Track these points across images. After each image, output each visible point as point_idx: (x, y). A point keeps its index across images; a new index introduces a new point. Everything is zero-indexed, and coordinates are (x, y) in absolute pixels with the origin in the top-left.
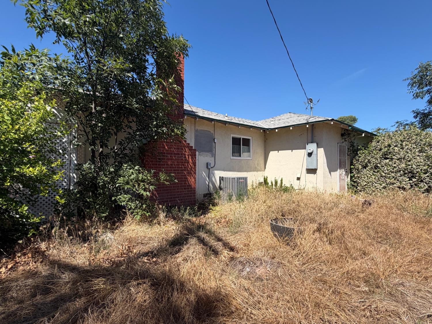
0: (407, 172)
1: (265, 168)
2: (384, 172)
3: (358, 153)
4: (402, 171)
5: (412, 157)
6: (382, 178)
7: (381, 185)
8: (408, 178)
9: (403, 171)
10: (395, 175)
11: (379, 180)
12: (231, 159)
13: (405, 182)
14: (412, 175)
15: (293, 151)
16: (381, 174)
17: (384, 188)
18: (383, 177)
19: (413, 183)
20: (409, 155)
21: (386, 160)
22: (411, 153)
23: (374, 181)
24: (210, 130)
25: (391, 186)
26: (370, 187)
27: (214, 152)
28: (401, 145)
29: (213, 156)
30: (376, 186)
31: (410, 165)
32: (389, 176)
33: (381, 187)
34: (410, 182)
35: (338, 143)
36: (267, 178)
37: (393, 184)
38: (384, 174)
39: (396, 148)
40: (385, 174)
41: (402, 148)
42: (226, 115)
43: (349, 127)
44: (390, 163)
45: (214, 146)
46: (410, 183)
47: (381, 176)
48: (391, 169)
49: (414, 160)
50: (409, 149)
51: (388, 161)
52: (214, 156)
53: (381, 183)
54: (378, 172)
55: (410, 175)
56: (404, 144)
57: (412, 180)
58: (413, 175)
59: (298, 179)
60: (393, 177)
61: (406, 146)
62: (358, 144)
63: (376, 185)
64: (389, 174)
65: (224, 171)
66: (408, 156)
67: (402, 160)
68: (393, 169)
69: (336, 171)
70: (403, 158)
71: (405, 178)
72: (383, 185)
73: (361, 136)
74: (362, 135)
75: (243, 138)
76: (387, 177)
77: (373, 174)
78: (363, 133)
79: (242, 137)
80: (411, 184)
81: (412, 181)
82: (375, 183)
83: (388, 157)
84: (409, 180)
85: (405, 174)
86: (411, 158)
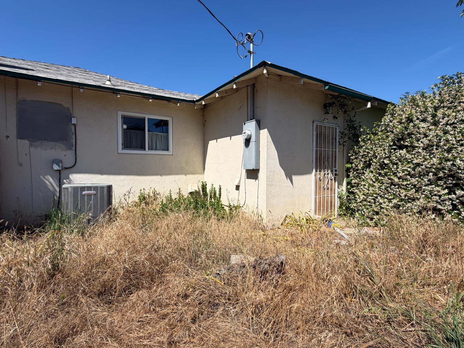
0: (441, 174)
1: (204, 169)
2: (397, 176)
3: (360, 139)
4: (431, 174)
5: (455, 142)
6: (393, 187)
7: (390, 201)
8: (447, 188)
9: (435, 174)
10: (418, 182)
11: (387, 190)
12: (118, 153)
13: (440, 196)
14: (454, 182)
15: (232, 137)
16: (391, 179)
17: (397, 207)
18: (395, 185)
19: (457, 199)
20: (450, 138)
21: (401, 151)
22: (455, 134)
23: (378, 192)
24: (60, 103)
25: (409, 205)
26: (370, 205)
27: (74, 140)
28: (434, 116)
29: (70, 148)
30: (381, 204)
31: (449, 160)
32: (405, 183)
33: (390, 205)
34: (450, 197)
35: (313, 122)
36: (206, 185)
37: (414, 200)
38: (396, 180)
39: (423, 125)
40: (399, 178)
41: (436, 124)
42: (108, 76)
43: (325, 86)
44: (408, 156)
45: (73, 130)
46: (450, 199)
47: (392, 184)
48: (409, 169)
49: (460, 149)
50: (451, 125)
51: (404, 152)
52: (74, 149)
53: (390, 197)
54: (386, 174)
55: (450, 182)
56: (439, 114)
57: (455, 194)
58: (459, 182)
59: (238, 188)
60: (415, 186)
61: (443, 118)
62: (360, 124)
63: (381, 201)
64: (406, 180)
65: (102, 174)
66: (447, 141)
67: (433, 149)
68: (414, 169)
69: (310, 172)
70: (436, 145)
71: (437, 188)
72: (395, 201)
73: (364, 108)
74: (366, 105)
75: (148, 119)
76: (403, 185)
77: (377, 179)
78: (368, 101)
79: (147, 117)
80: (453, 201)
81: (454, 196)
82: (381, 196)
83: (406, 144)
84: (449, 194)
85: (440, 179)
86: (453, 144)
